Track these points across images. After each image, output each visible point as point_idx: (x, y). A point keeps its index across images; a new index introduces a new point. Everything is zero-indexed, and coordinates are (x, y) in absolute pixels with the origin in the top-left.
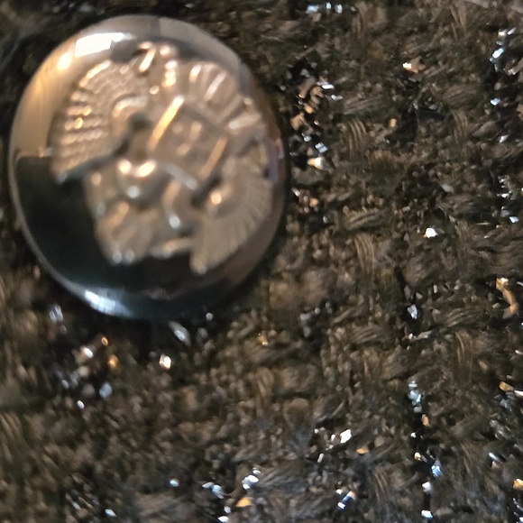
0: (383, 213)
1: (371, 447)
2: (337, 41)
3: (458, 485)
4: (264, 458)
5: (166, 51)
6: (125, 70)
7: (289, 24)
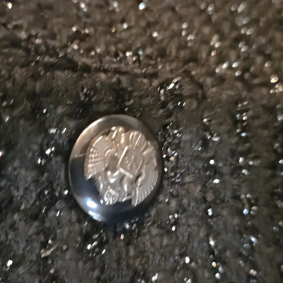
0: (198, 175)
1: (197, 263)
2: (179, 115)
3: (229, 274)
4: (158, 269)
5: (121, 129)
6: (107, 138)
7: (161, 111)
